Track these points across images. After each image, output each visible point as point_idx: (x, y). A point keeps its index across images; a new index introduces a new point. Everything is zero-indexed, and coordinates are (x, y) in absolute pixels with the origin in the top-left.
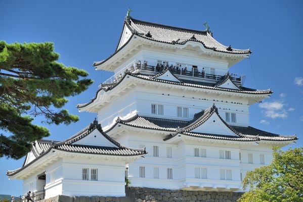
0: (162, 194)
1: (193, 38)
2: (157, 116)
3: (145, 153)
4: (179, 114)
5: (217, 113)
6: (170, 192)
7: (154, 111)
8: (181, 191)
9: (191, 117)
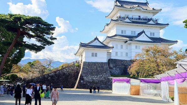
0: (123, 61)
1: (138, 6)
2: (123, 34)
3: (113, 47)
4: (132, 34)
5: (145, 33)
6: (126, 61)
7: (122, 33)
8: (131, 61)
9: (136, 35)
